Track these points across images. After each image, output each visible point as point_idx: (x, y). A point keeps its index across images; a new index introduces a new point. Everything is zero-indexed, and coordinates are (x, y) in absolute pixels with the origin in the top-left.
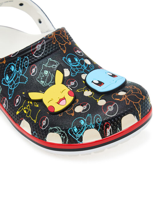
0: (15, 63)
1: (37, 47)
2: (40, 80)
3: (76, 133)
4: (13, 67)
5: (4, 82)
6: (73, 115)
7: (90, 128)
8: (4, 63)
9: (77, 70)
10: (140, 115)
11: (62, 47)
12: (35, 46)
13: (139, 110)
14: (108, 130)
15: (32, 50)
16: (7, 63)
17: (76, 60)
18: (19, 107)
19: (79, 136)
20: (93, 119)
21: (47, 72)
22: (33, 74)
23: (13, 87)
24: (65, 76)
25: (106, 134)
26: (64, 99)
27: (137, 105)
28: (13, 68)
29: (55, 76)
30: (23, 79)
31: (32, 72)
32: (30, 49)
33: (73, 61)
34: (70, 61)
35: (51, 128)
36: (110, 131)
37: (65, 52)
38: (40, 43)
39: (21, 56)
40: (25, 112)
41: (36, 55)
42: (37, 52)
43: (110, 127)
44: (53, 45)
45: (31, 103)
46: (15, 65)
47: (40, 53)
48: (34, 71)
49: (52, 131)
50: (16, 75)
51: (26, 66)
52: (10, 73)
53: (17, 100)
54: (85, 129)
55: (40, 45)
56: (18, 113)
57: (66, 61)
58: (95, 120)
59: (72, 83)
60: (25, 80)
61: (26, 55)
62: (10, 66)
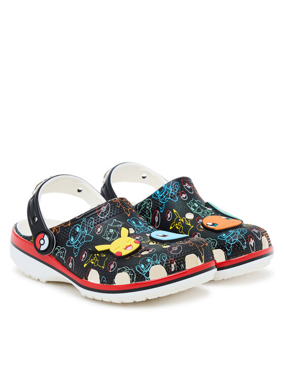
0: (80, 224)
1: (102, 209)
2: (106, 237)
3: (143, 270)
4: (78, 228)
5: (69, 244)
6: (140, 256)
7: (156, 264)
8: (69, 225)
9: (141, 230)
10: (203, 257)
11: (127, 211)
12: (101, 208)
13: (203, 253)
14: (173, 266)
15: (97, 211)
16: (72, 225)
17: (140, 223)
18: (85, 261)
19: (146, 271)
20: (158, 257)
21: (113, 230)
22: (99, 233)
23: (78, 246)
24: (130, 233)
25: (171, 269)
26: (131, 245)
27: (200, 248)
28: (78, 230)
29: (120, 233)
30: (88, 238)
31: (97, 231)
32: (96, 210)
33: (137, 223)
34: (134, 223)
35: (119, 269)
36: (175, 266)
37: (129, 215)
38: (105, 206)
39: (87, 217)
40: (92, 263)
41: (101, 216)
42: (102, 213)
43: (175, 263)
44: (118, 208)
45: (98, 255)
46: (81, 226)
47: (105, 214)
48: (99, 230)
49: (120, 271)
50: (82, 236)
51: (92, 226)
52: (75, 234)
53: (84, 256)
54: (151, 265)
55: (105, 208)
56: (85, 265)
57: (130, 222)
58: (161, 257)
59: (137, 238)
60: (91, 238)
61: (91, 216)
62: (75, 227)
